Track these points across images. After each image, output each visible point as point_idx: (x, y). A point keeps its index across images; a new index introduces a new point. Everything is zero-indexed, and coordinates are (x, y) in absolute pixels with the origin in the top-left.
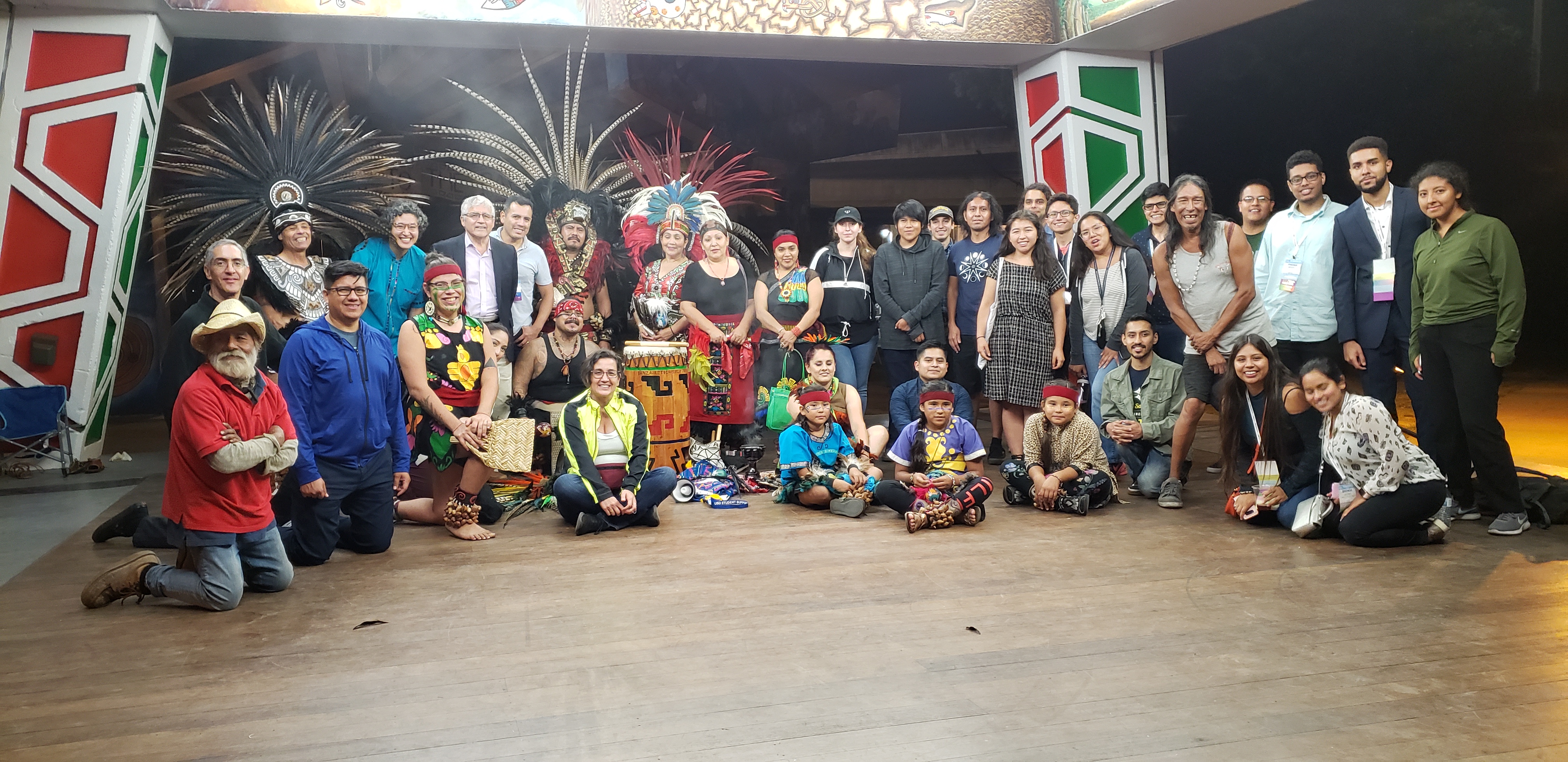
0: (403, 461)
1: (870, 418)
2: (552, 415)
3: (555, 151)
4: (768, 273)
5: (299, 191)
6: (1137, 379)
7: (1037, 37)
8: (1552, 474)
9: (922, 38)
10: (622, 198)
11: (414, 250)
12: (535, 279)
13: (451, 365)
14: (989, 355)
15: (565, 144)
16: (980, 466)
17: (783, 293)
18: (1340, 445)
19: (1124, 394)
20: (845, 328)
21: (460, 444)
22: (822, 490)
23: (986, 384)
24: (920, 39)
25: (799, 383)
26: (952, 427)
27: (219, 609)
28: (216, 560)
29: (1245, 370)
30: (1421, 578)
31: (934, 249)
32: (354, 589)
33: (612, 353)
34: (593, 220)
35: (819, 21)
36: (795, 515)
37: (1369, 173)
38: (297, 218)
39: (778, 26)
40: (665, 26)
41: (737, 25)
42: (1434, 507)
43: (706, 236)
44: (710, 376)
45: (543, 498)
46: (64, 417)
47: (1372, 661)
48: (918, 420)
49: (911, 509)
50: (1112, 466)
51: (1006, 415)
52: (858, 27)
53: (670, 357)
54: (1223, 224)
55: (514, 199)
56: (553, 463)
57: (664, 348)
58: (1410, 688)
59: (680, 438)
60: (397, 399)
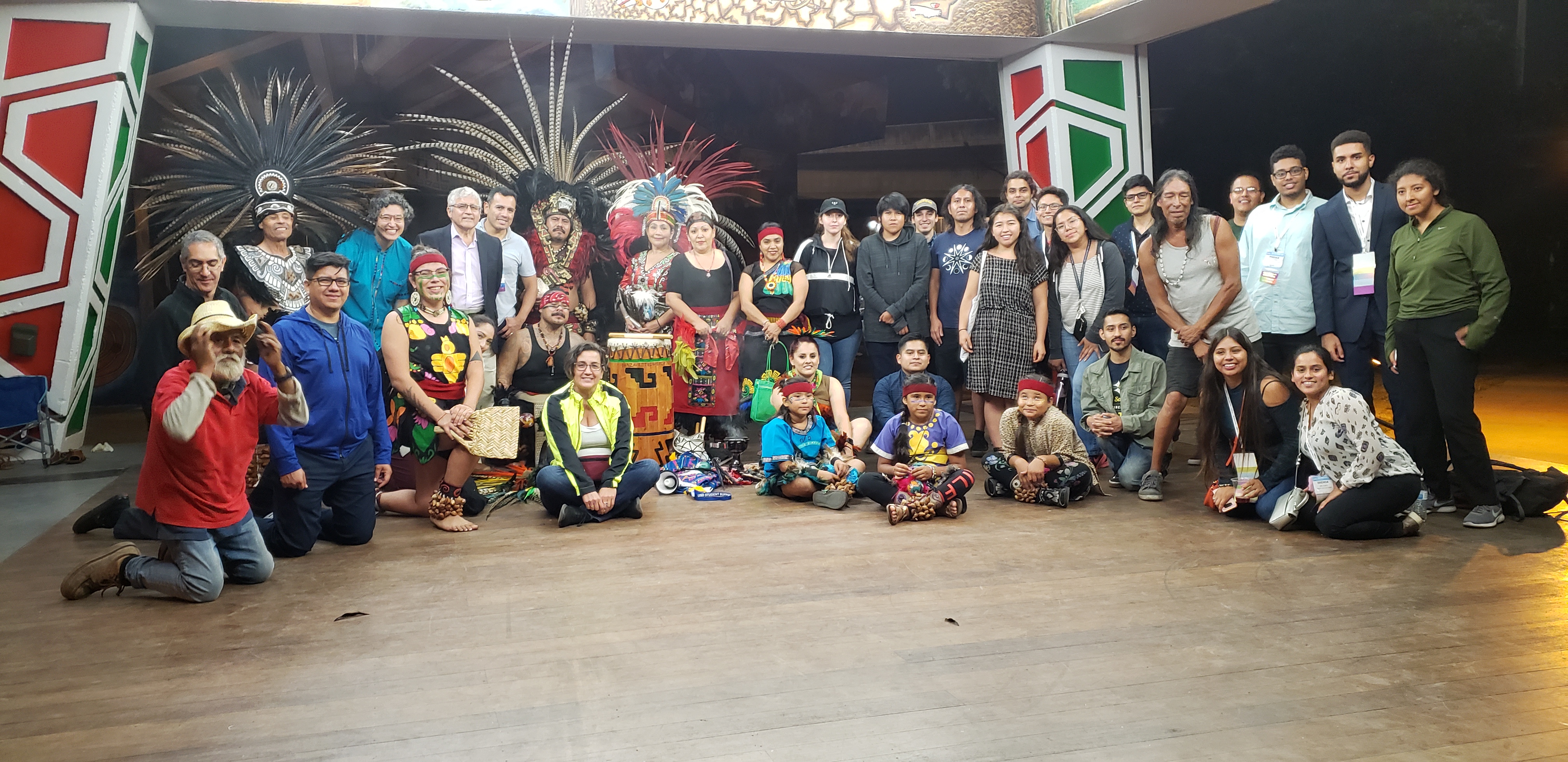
0: (384, 453)
1: (854, 410)
2: (536, 406)
3: (540, 142)
4: (753, 265)
5: (285, 182)
6: (1116, 372)
7: (1021, 30)
8: (1526, 467)
9: (907, 30)
10: (607, 190)
11: (401, 243)
12: (518, 271)
13: (435, 357)
14: (971, 347)
15: (550, 135)
16: (962, 460)
17: (767, 286)
18: (1318, 436)
19: (1103, 387)
20: (829, 320)
21: (445, 434)
22: (805, 482)
23: (969, 377)
24: (905, 32)
25: (783, 375)
26: (935, 420)
27: (199, 601)
28: (194, 552)
29: (1225, 362)
30: (1396, 571)
31: (918, 241)
32: (336, 581)
33: (596, 345)
34: (578, 212)
35: (804, 13)
36: (778, 507)
37: (1352, 168)
38: (278, 207)
39: (763, 18)
40: (650, 17)
41: (722, 17)
42: (1409, 500)
43: (692, 227)
44: (695, 369)
45: (526, 490)
46: (44, 407)
47: (1344, 652)
48: (901, 414)
49: (893, 502)
50: (1091, 458)
51: (988, 407)
52: (843, 19)
53: (654, 349)
54: (1209, 217)
55: (498, 190)
56: (536, 454)
57: (647, 340)
58: (1382, 679)
59: (664, 430)
60: (378, 391)
